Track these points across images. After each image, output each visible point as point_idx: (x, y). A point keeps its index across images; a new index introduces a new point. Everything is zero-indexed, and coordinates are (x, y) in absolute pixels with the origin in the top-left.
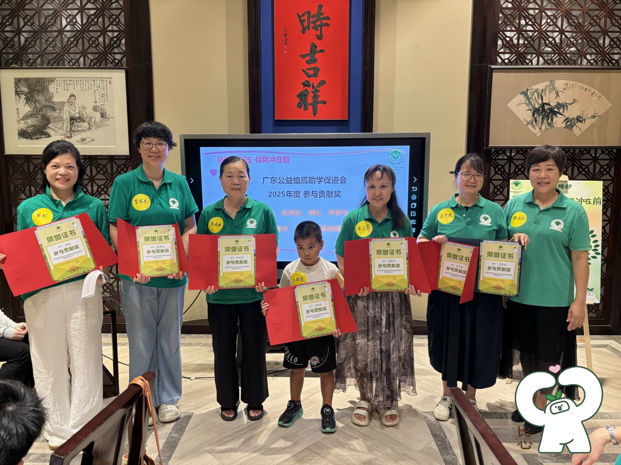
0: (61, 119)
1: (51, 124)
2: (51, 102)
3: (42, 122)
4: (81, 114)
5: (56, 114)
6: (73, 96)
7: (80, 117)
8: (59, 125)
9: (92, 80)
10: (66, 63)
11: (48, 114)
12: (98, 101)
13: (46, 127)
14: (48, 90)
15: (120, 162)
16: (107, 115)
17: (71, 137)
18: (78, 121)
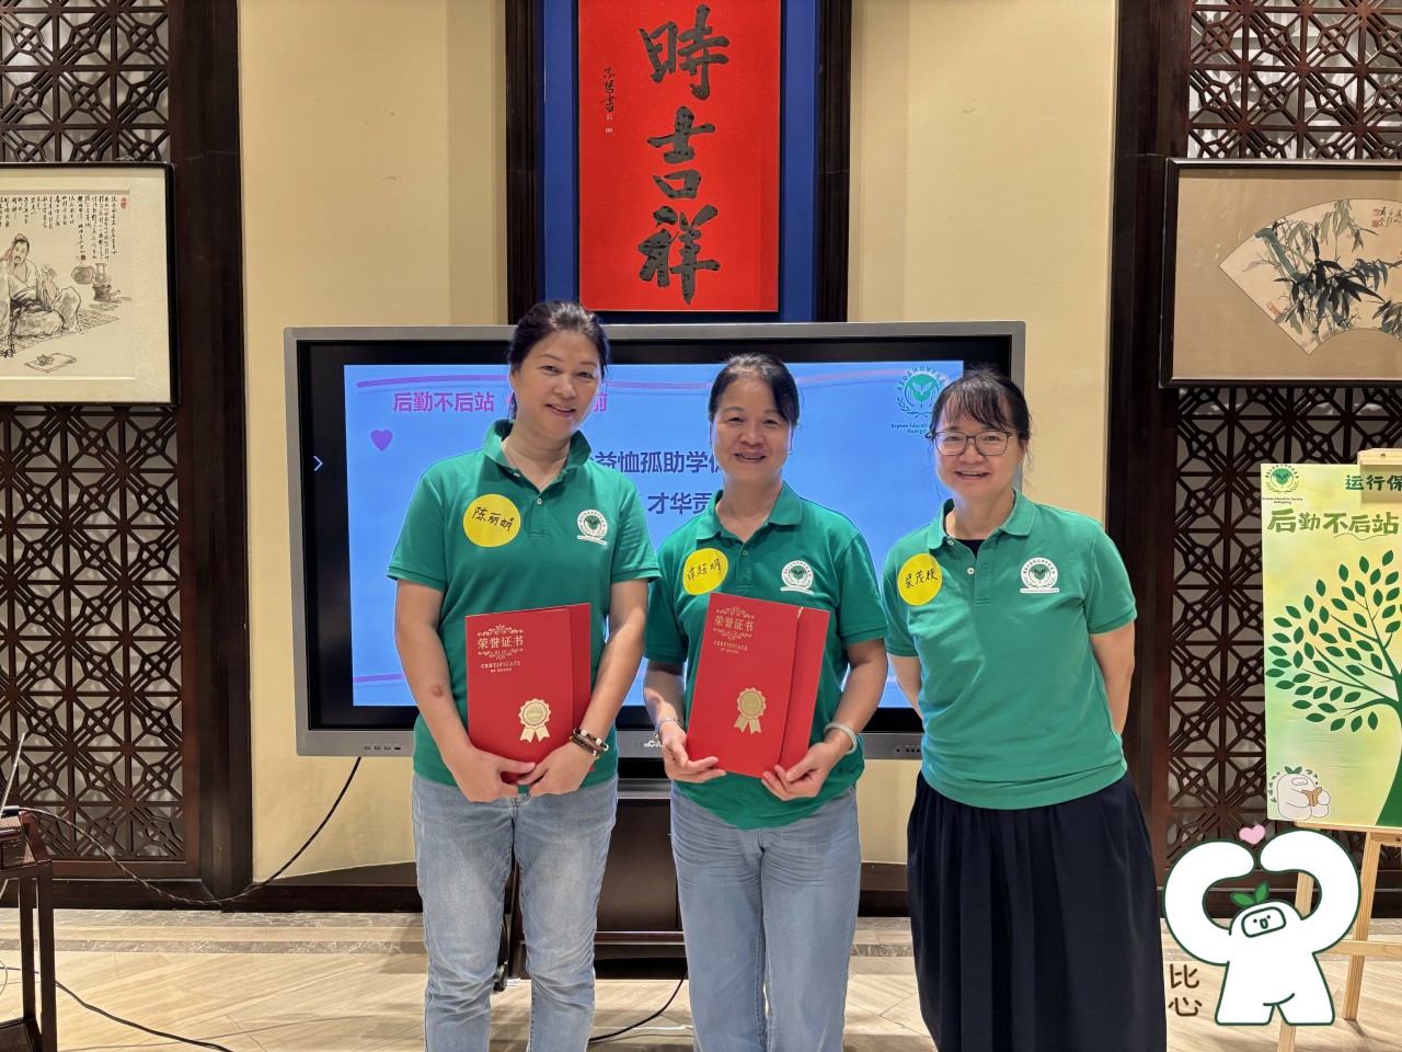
4: (41, 289)
6: (22, 241)
7: (38, 299)
9: (76, 197)
10: (9, 152)
12: (89, 255)
15: (145, 423)
16: (111, 291)
17: (13, 352)
18: (32, 308)
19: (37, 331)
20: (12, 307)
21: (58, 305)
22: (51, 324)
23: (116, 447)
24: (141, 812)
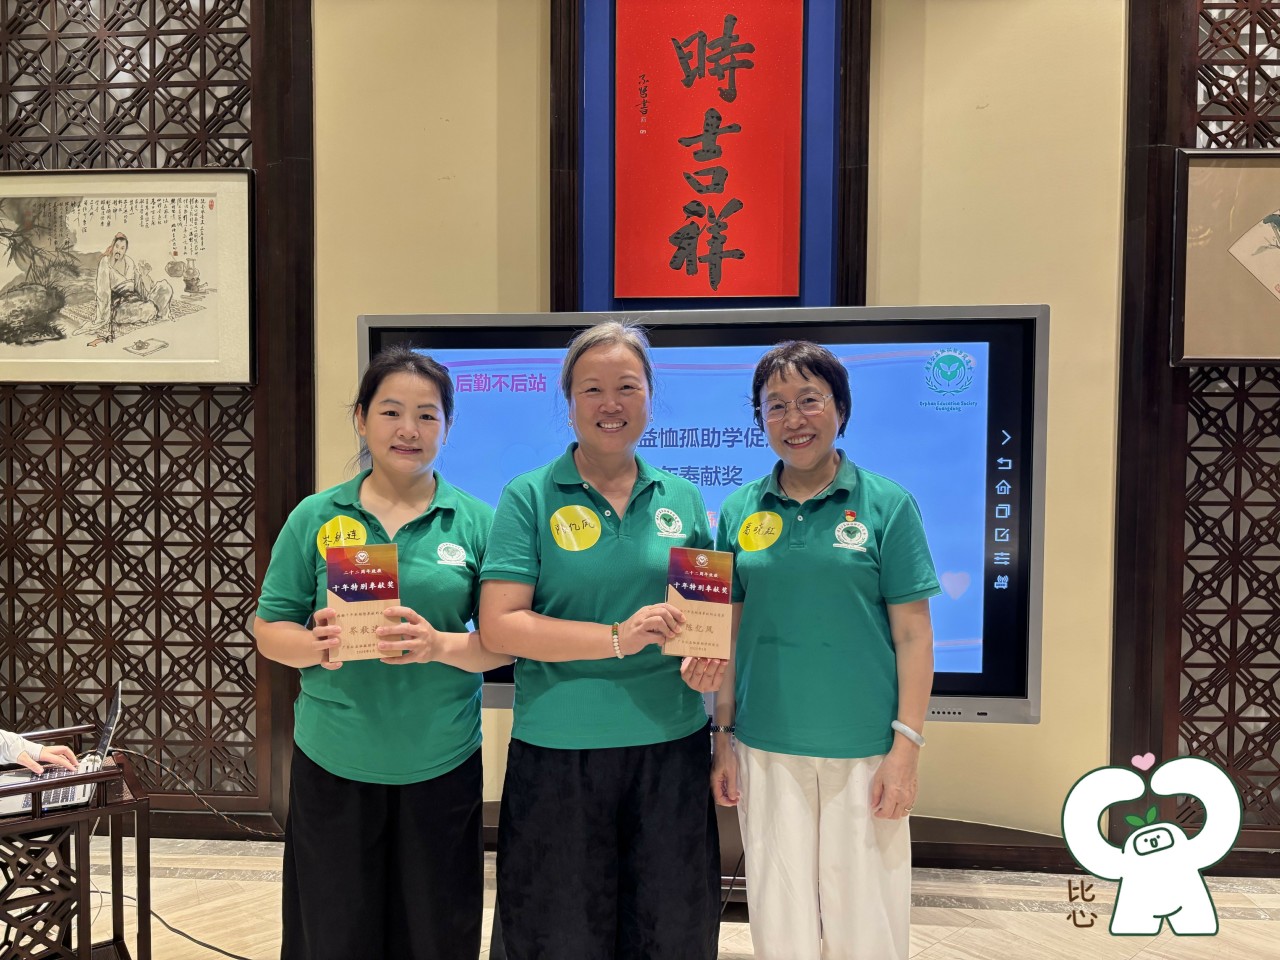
1: (66, 307)
2: (69, 255)
3: (46, 303)
4: (138, 282)
5: (79, 283)
9: (169, 199)
10: (112, 161)
11: (62, 284)
12: (180, 252)
13: (55, 314)
14: (63, 225)
15: (227, 401)
16: (200, 284)
17: (113, 337)
18: (131, 299)
19: (135, 319)
20: (113, 298)
21: (153, 296)
22: (147, 313)
23: (202, 424)
24: (219, 751)
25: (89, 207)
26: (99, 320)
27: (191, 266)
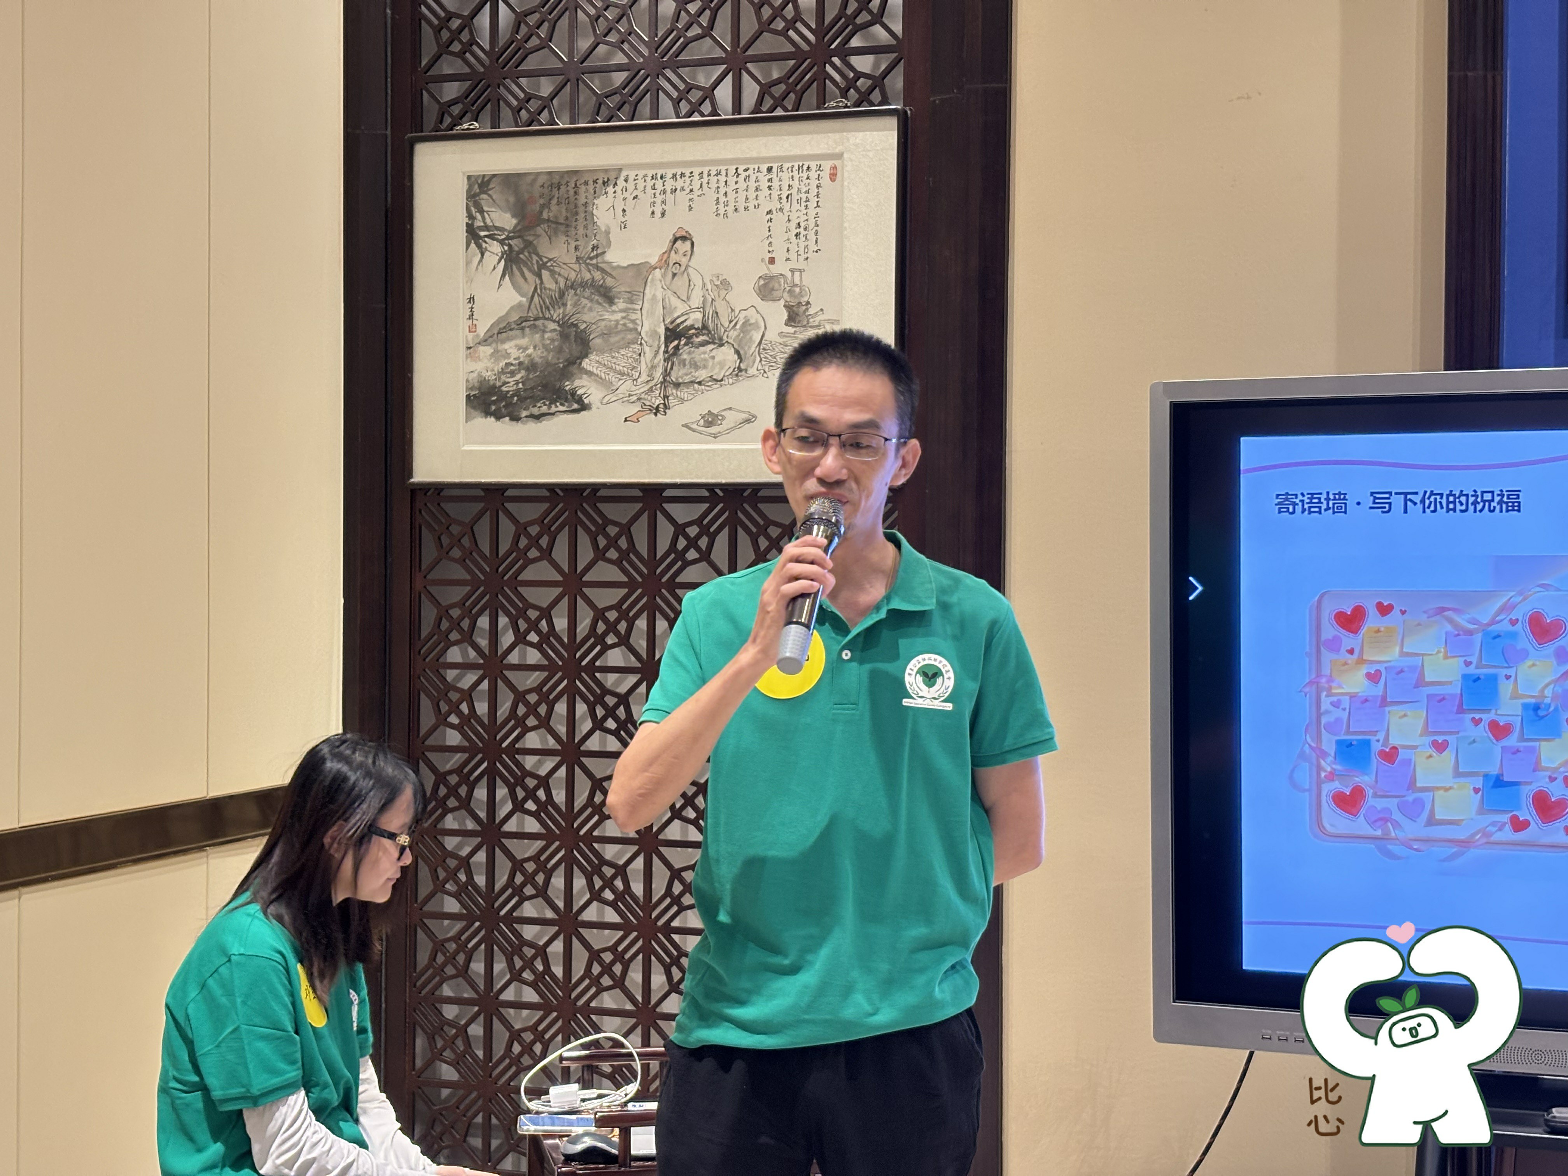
0: (630, 336)
1: (592, 357)
2: (598, 268)
3: (560, 350)
4: (710, 311)
5: (613, 315)
6: (684, 238)
7: (705, 327)
8: (623, 359)
9: (764, 168)
10: (666, 105)
11: (586, 318)
12: (780, 256)
13: (574, 369)
14: (589, 217)
16: (811, 311)
17: (666, 407)
18: (697, 340)
19: (702, 374)
20: (668, 340)
21: (733, 334)
22: (722, 364)
25: (631, 185)
26: (644, 377)
27: (797, 280)
